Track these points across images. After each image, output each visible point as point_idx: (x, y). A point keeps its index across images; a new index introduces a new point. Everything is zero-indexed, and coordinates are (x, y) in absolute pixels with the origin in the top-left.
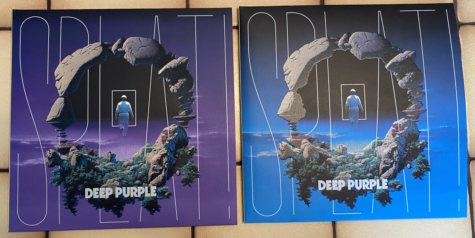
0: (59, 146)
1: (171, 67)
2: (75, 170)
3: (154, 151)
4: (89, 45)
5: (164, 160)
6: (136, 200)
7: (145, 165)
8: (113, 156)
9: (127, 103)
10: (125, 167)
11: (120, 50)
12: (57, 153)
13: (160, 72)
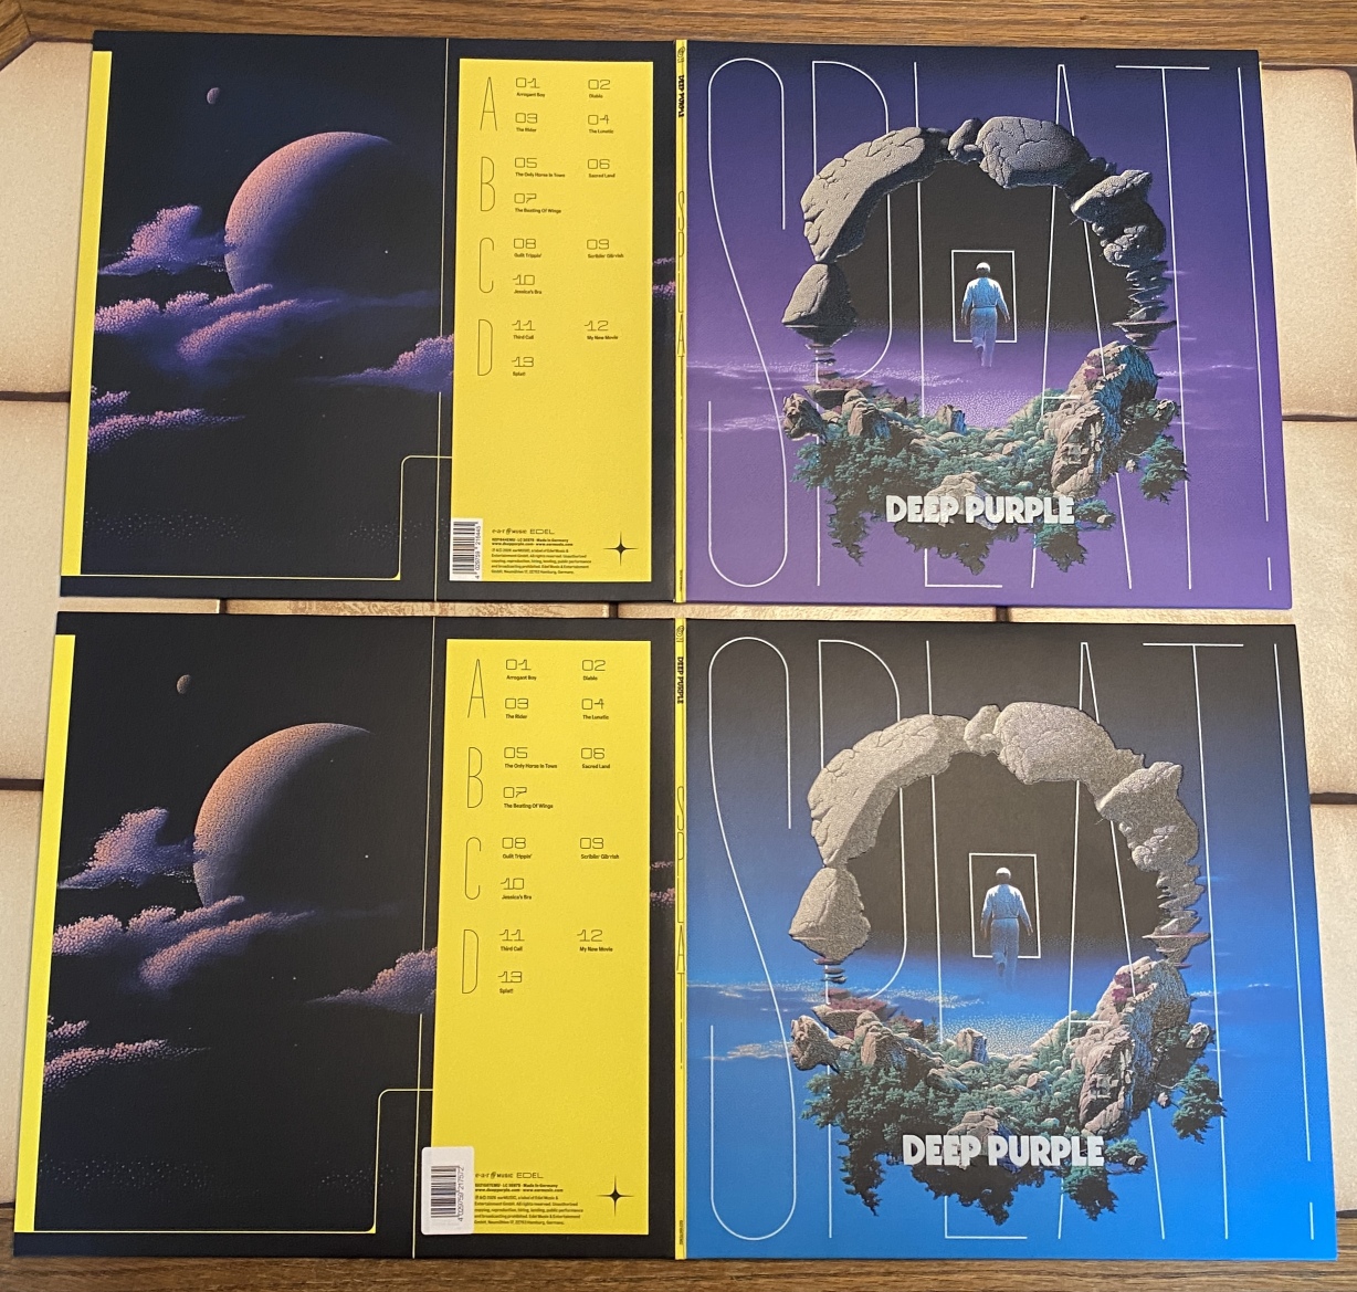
0: (816, 385)
1: (1103, 195)
2: (861, 449)
3: (1066, 407)
4: (888, 134)
5: (1092, 431)
6: (1021, 529)
7: (1042, 442)
8: (958, 417)
9: (993, 283)
10: (992, 445)
11: (968, 147)
12: (813, 402)
13: (1075, 207)
